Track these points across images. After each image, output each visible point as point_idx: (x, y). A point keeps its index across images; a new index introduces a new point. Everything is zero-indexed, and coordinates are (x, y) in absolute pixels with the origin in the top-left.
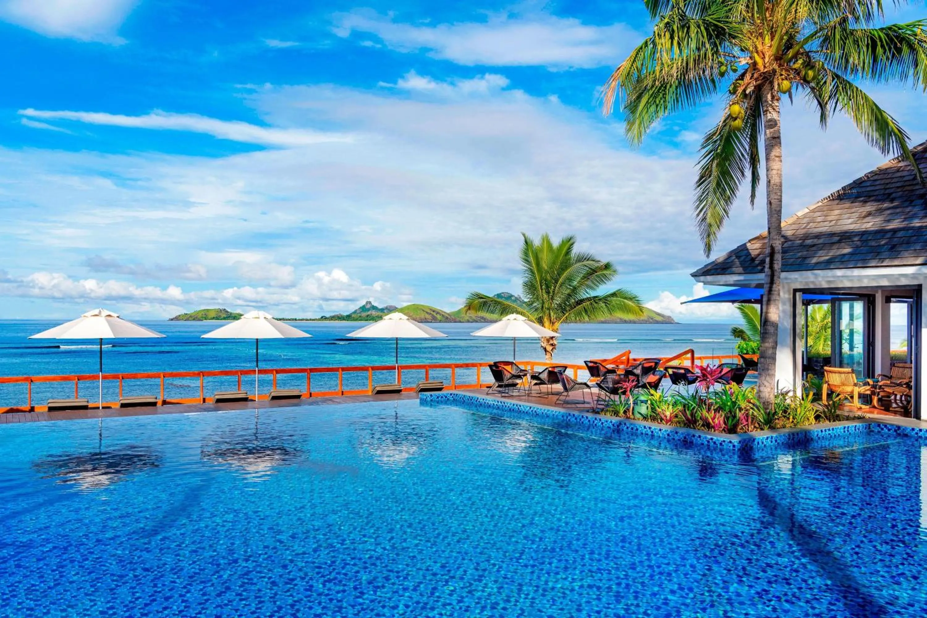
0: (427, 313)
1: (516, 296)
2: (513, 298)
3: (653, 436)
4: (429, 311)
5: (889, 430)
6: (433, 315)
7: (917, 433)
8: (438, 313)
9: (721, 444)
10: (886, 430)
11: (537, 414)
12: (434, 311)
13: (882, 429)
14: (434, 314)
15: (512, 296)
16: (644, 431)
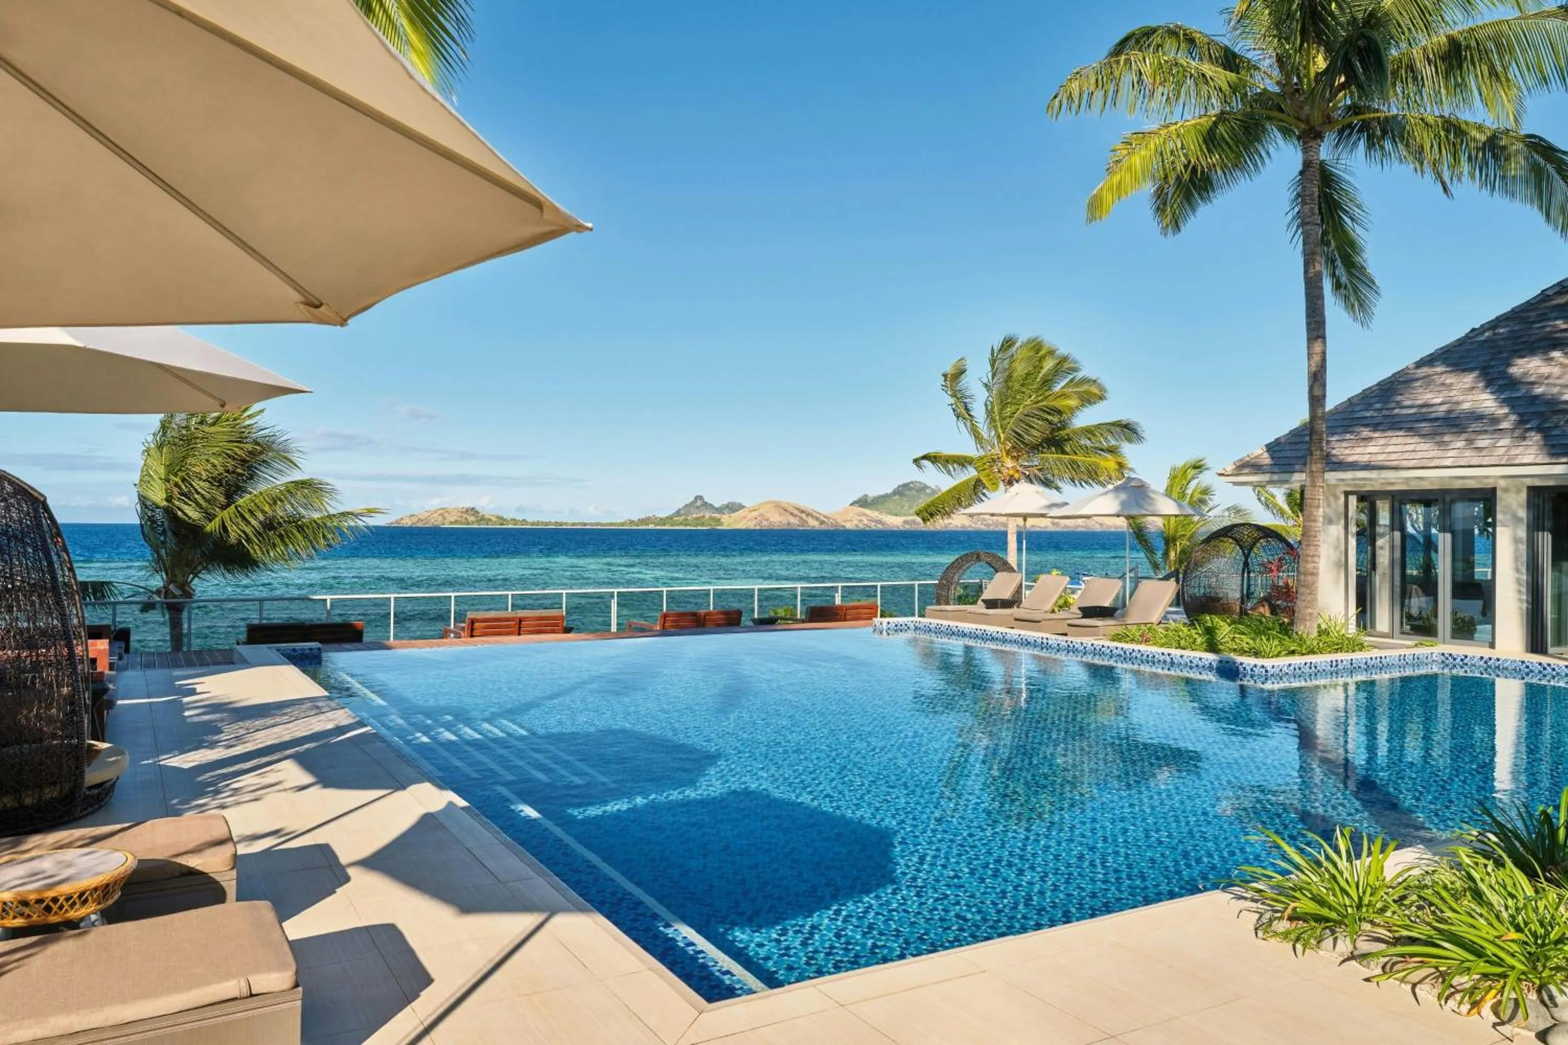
0: (792, 514)
1: (933, 487)
2: (928, 491)
3: (1172, 663)
4: (796, 512)
5: (1455, 659)
6: (801, 518)
7: (1486, 662)
8: (808, 515)
9: (1252, 670)
10: (1451, 660)
11: (1029, 643)
12: (802, 512)
13: (1447, 659)
14: (804, 516)
15: (926, 487)
16: (1162, 658)
